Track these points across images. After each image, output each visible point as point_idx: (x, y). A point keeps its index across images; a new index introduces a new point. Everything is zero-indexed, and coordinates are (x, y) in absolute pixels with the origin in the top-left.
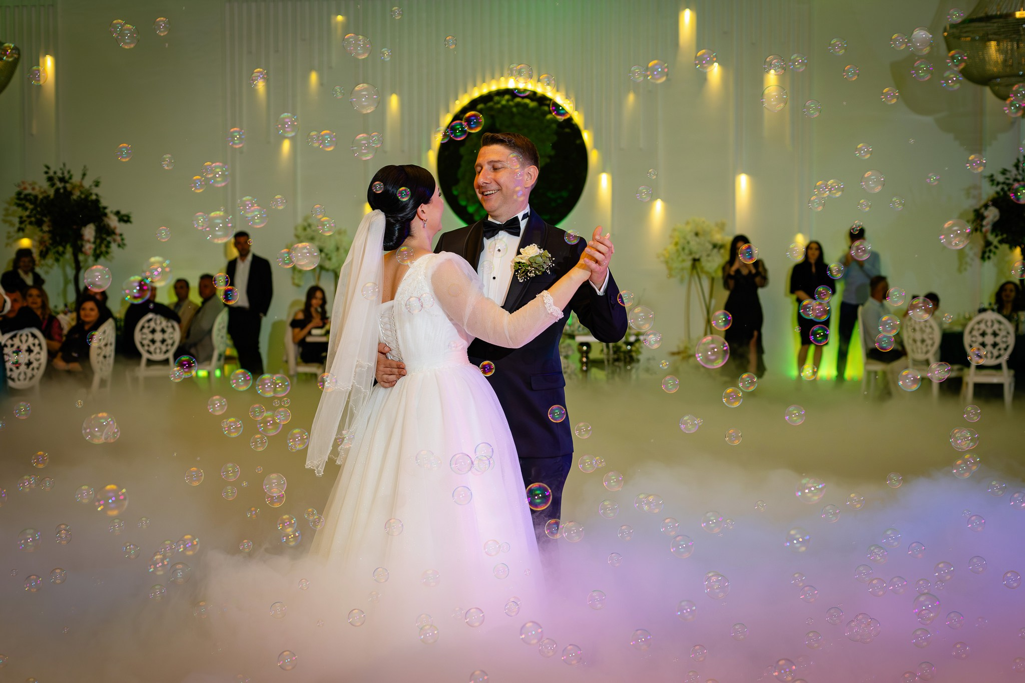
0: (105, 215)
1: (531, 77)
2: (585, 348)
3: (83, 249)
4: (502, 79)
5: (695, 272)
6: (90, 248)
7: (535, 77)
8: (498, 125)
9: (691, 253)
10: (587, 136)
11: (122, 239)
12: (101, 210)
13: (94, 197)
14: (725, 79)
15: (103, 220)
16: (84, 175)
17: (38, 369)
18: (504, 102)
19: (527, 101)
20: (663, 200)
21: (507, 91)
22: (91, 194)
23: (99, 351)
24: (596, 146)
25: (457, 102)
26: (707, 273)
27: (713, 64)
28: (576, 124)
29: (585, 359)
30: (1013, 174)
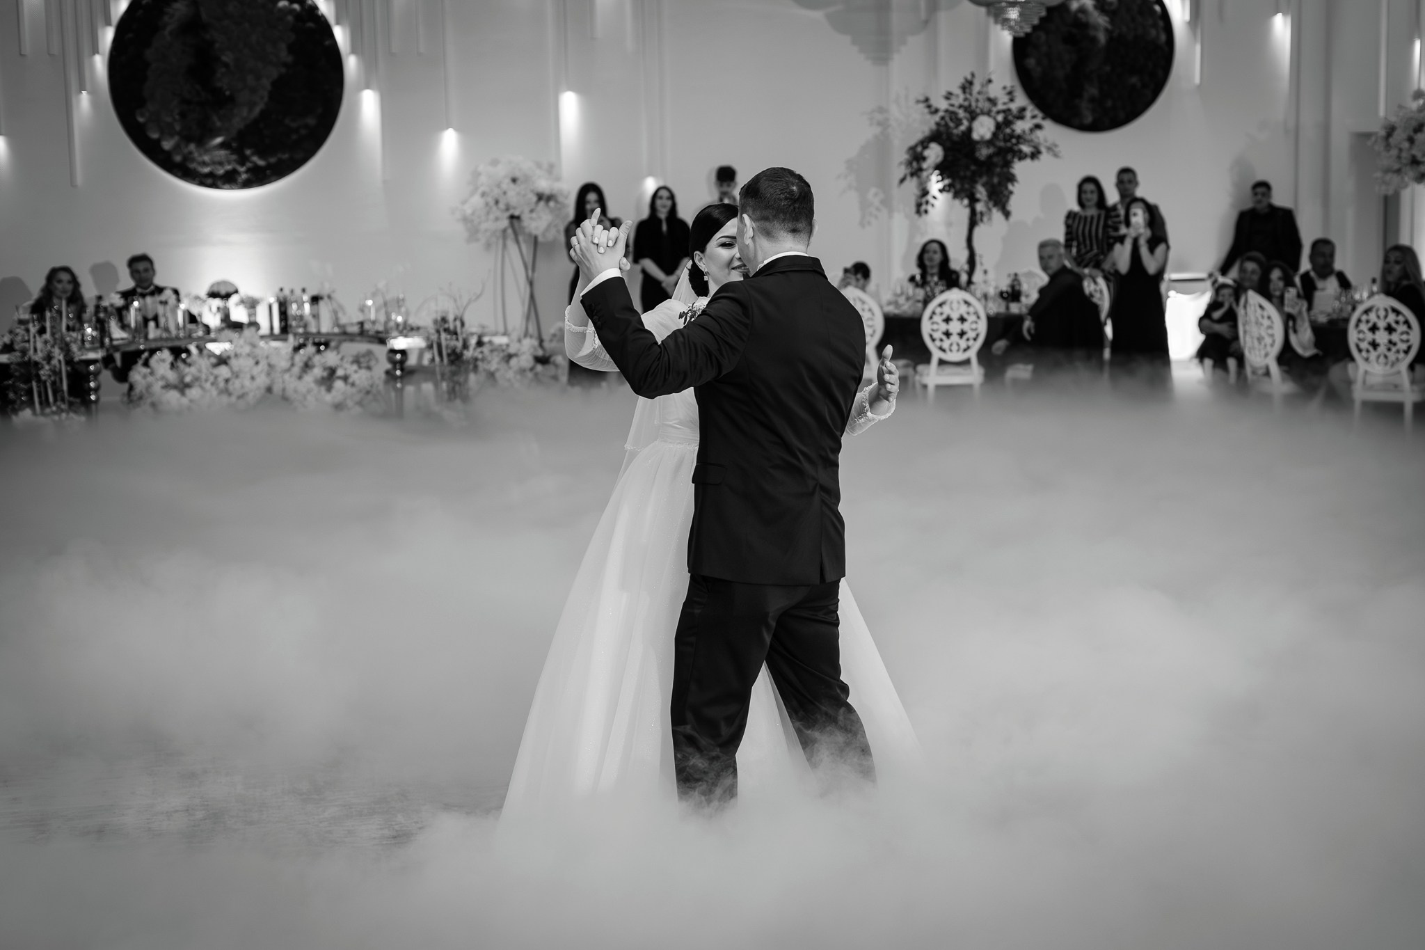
2: (398, 356)
8: (204, 16)
9: (507, 209)
10: (339, 34)
20: (456, 129)
24: (354, 51)
26: (529, 236)
28: (323, 16)
29: (398, 373)
30: (959, 99)
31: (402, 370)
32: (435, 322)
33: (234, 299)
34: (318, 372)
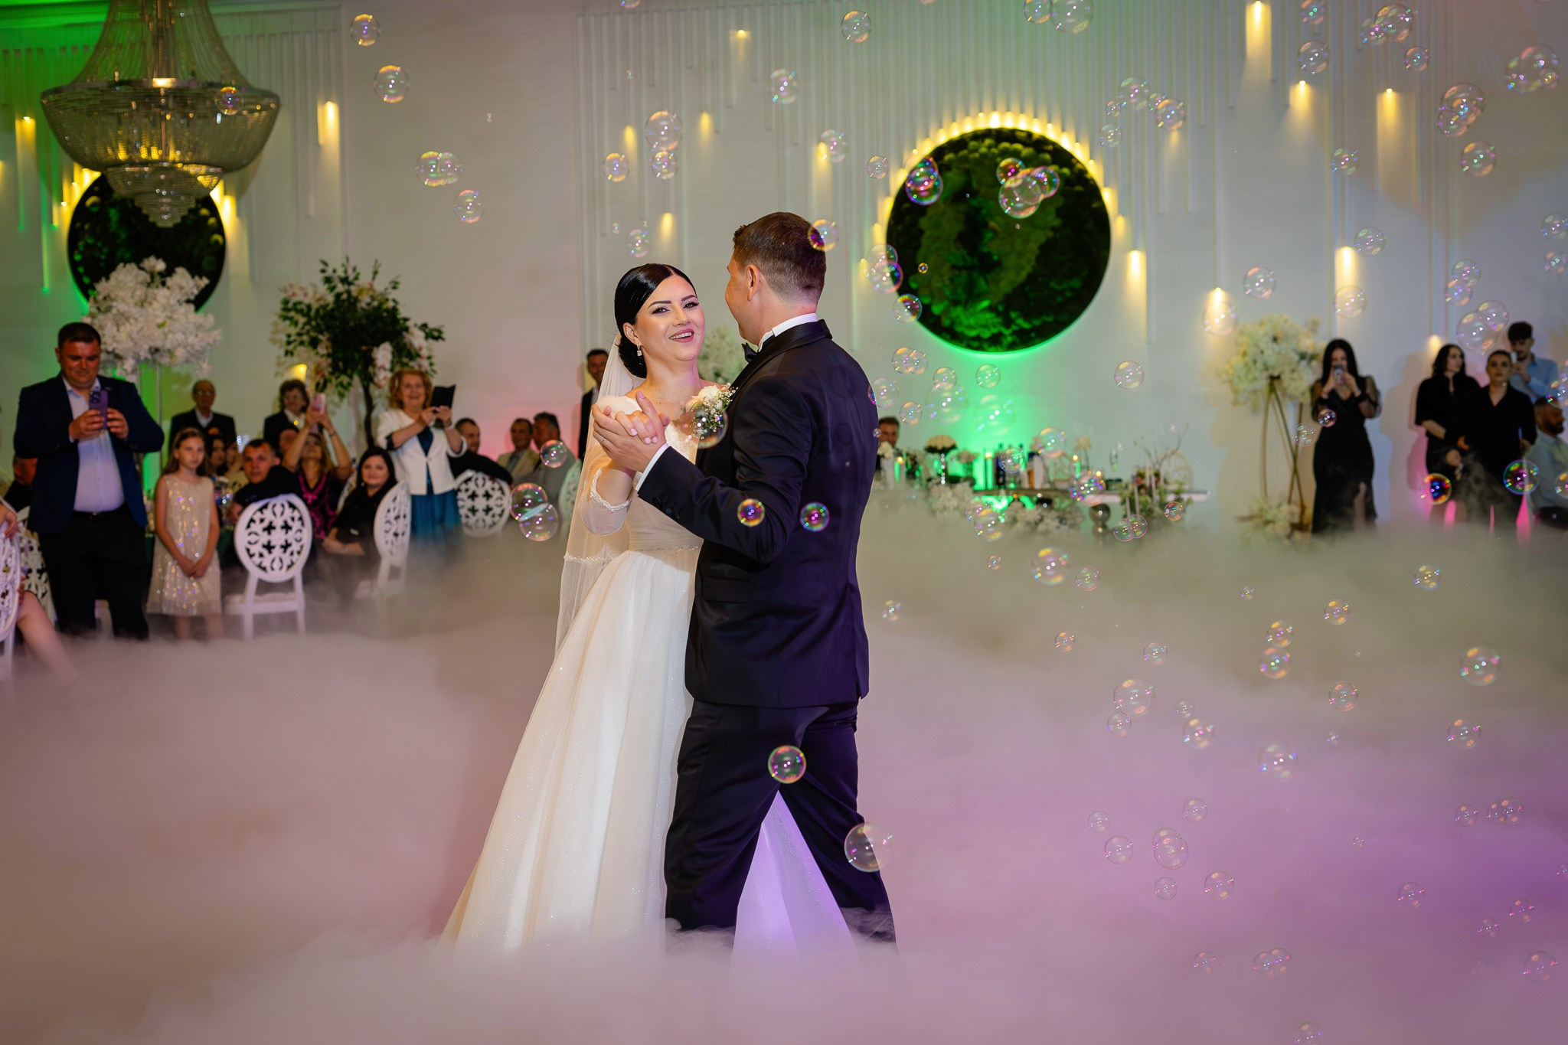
0: (407, 329)
1: (1022, 112)
2: (1101, 513)
3: (376, 380)
4: (981, 115)
5: (1273, 396)
6: (385, 378)
7: (1029, 109)
8: (974, 184)
9: (1266, 368)
10: (1108, 197)
11: (431, 364)
12: (401, 322)
13: (391, 304)
14: (1316, 104)
15: (403, 337)
16: (375, 273)
17: (299, 553)
18: (983, 150)
19: (1018, 146)
20: (1222, 289)
21: (987, 133)
22: (387, 300)
23: (388, 526)
24: (1121, 211)
25: (915, 151)
26: (1292, 398)
27: (1298, 83)
28: (1092, 179)
29: (1100, 530)
31: (1104, 527)
32: (1133, 477)
33: (953, 453)
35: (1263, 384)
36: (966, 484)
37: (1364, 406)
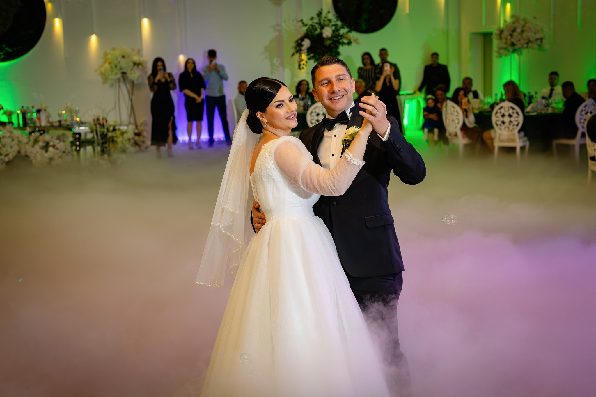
2: (77, 136)
9: (121, 69)
20: (97, 35)
29: (78, 143)
30: (316, 20)
31: (79, 141)
32: (94, 120)
34: (41, 144)
35: (119, 76)
36: (10, 125)
37: (171, 85)
